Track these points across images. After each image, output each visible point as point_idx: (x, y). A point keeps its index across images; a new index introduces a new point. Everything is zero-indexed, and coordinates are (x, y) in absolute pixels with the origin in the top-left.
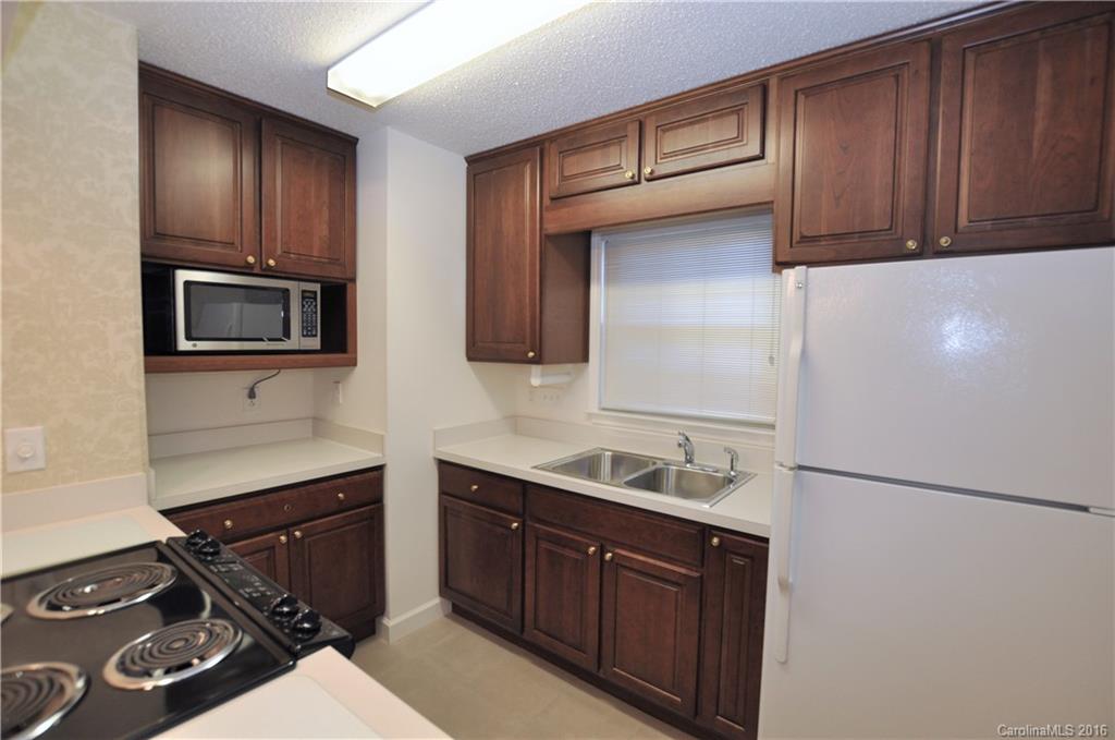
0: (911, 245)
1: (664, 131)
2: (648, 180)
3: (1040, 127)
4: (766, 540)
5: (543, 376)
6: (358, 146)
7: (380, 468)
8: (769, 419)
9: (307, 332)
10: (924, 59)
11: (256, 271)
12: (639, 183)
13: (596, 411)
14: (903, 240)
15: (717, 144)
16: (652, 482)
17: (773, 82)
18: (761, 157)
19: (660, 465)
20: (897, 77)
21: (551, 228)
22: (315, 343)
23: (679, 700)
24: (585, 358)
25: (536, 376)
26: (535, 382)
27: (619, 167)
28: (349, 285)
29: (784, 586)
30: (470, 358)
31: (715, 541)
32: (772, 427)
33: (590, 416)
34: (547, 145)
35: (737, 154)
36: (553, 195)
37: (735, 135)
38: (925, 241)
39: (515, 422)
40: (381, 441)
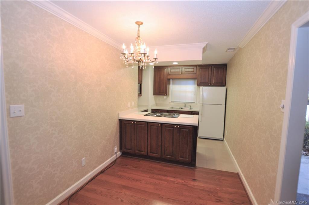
0: (210, 84)
3: (219, 75)
7: (147, 110)
9: (139, 91)
10: (211, 68)
12: (181, 74)
13: (170, 102)
17: (197, 66)
18: (196, 74)
20: (208, 69)
21: (167, 78)
24: (169, 95)
26: (165, 98)
27: (179, 72)
28: (141, 84)
30: (154, 95)
32: (194, 102)
35: (193, 73)
36: (169, 74)
37: (193, 71)
38: (211, 84)
39: (157, 105)
40: (148, 106)
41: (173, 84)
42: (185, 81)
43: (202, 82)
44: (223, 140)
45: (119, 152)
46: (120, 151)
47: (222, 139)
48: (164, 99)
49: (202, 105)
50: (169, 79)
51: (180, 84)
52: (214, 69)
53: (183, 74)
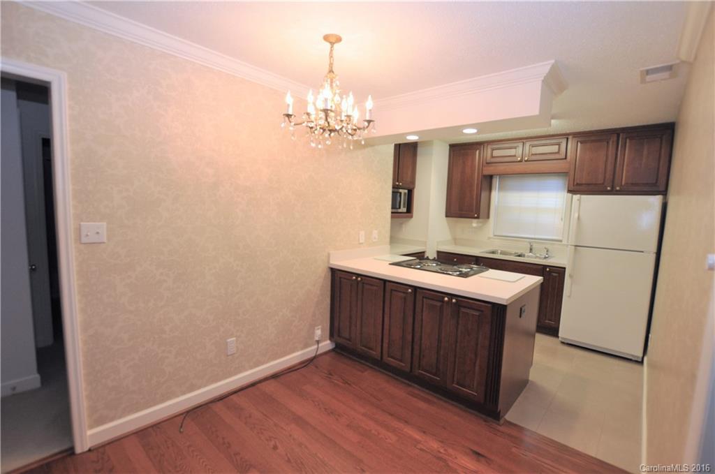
0: (609, 188)
1: (532, 146)
3: (644, 161)
4: (565, 268)
5: (477, 223)
7: (424, 252)
9: (404, 207)
12: (522, 161)
13: (492, 236)
14: (606, 187)
17: (570, 137)
18: (566, 158)
20: (607, 142)
21: (486, 173)
22: (405, 210)
24: (488, 218)
25: (475, 223)
26: (474, 225)
27: (515, 156)
30: (447, 216)
31: (548, 269)
32: (561, 241)
33: (489, 238)
34: (486, 144)
35: (557, 156)
36: (488, 162)
37: (557, 151)
38: (613, 187)
39: (456, 241)
40: (425, 243)
41: (501, 189)
42: (533, 182)
43: (584, 182)
44: (641, 362)
45: (328, 342)
46: (330, 339)
47: (640, 360)
48: (474, 228)
49: (575, 249)
50: (491, 177)
51: (522, 189)
52: (628, 141)
53: (526, 161)
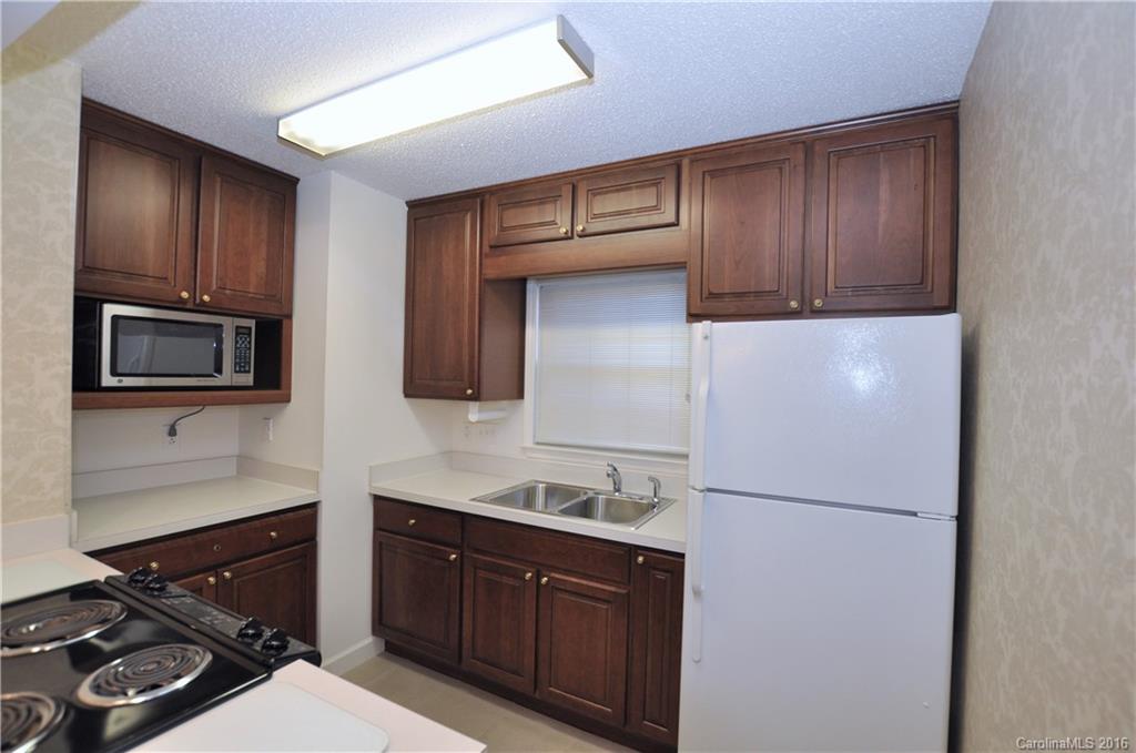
0: (794, 304)
1: (595, 195)
2: (580, 236)
3: (883, 218)
4: (683, 556)
5: (480, 411)
6: (299, 186)
7: (313, 506)
8: (682, 450)
9: (240, 368)
10: (801, 156)
11: (188, 306)
12: (572, 238)
13: (529, 443)
15: (640, 210)
16: (585, 510)
17: (686, 162)
18: (676, 224)
19: (591, 494)
20: (781, 169)
21: (491, 273)
22: (248, 379)
23: (609, 710)
24: (520, 395)
25: (474, 412)
26: (473, 417)
27: (553, 223)
28: (285, 322)
29: (697, 593)
30: (407, 395)
31: (641, 559)
33: (524, 449)
34: (487, 197)
35: (656, 219)
36: (493, 243)
37: (654, 204)
40: (314, 478)
42: (613, 295)
43: (727, 289)
50: (519, 283)
